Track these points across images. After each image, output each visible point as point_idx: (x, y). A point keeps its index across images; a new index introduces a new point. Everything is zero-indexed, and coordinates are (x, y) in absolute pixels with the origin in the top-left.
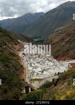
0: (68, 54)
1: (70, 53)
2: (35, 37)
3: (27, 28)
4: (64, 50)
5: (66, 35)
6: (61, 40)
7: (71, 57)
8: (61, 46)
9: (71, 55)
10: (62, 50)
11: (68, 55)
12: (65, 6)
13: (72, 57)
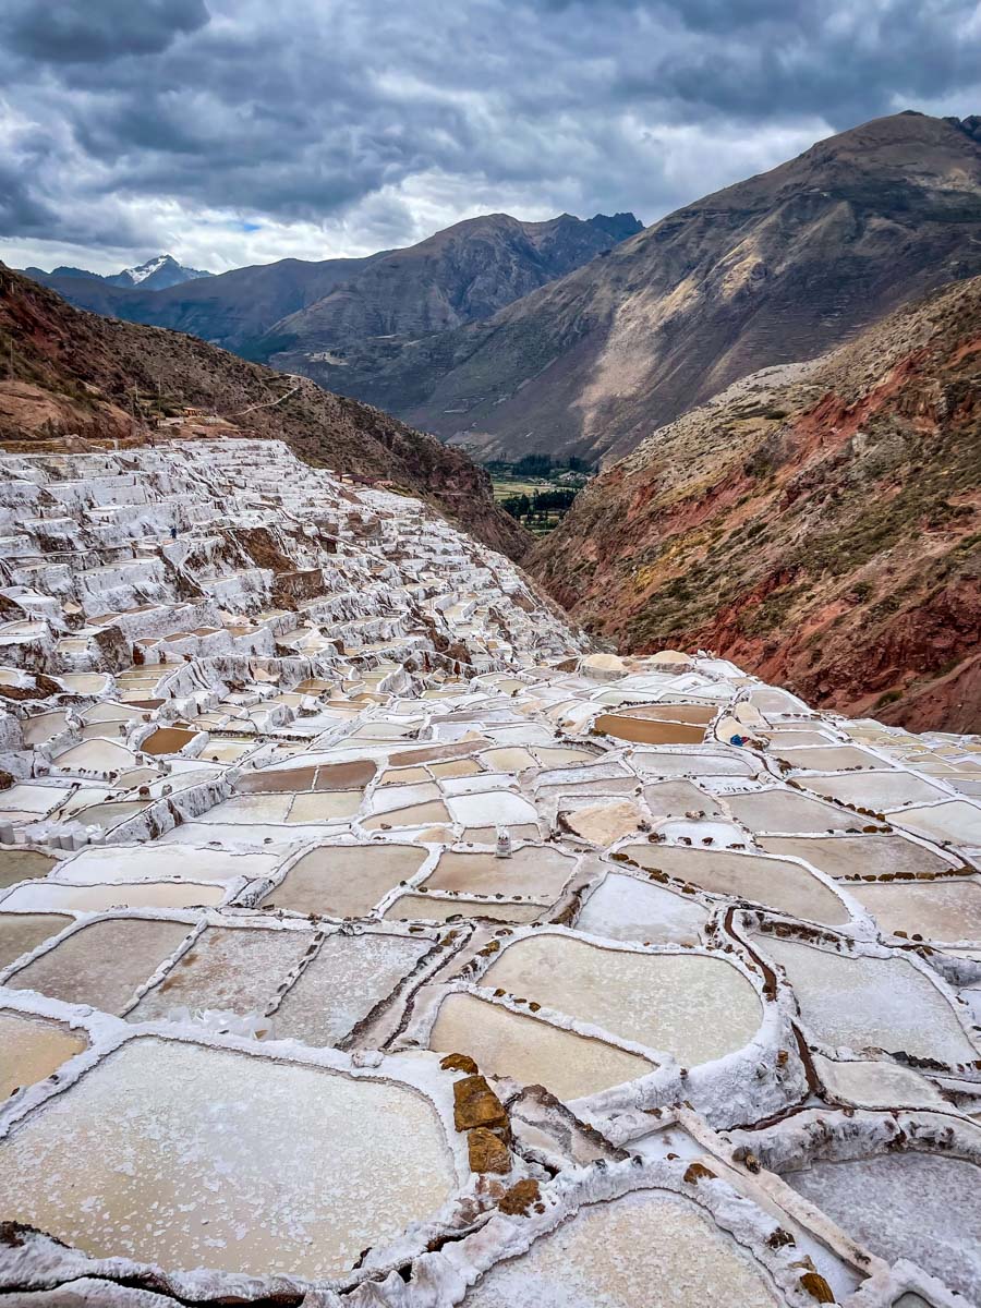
0: (777, 620)
1: (794, 614)
2: (531, 459)
3: (463, 361)
4: (746, 578)
5: (812, 420)
6: (749, 471)
7: (805, 657)
8: (725, 538)
9: (810, 630)
10: (723, 580)
11: (777, 635)
12: (863, 160)
13: (817, 655)
